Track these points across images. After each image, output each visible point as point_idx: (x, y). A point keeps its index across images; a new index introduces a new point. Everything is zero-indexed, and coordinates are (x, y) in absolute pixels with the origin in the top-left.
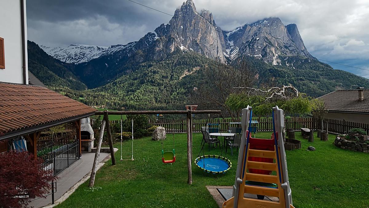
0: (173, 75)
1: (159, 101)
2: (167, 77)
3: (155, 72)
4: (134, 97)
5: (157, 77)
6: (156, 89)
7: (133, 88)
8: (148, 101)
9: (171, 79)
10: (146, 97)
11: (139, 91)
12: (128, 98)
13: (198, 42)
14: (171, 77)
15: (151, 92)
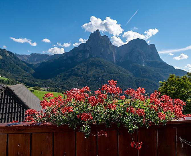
0: (88, 71)
1: (81, 85)
2: (84, 72)
3: (78, 69)
4: (66, 82)
5: (79, 71)
6: (79, 78)
7: (66, 77)
8: (74, 85)
9: (87, 73)
10: (73, 83)
11: (69, 79)
12: (63, 83)
13: (102, 53)
14: (87, 72)
15: (76, 80)
